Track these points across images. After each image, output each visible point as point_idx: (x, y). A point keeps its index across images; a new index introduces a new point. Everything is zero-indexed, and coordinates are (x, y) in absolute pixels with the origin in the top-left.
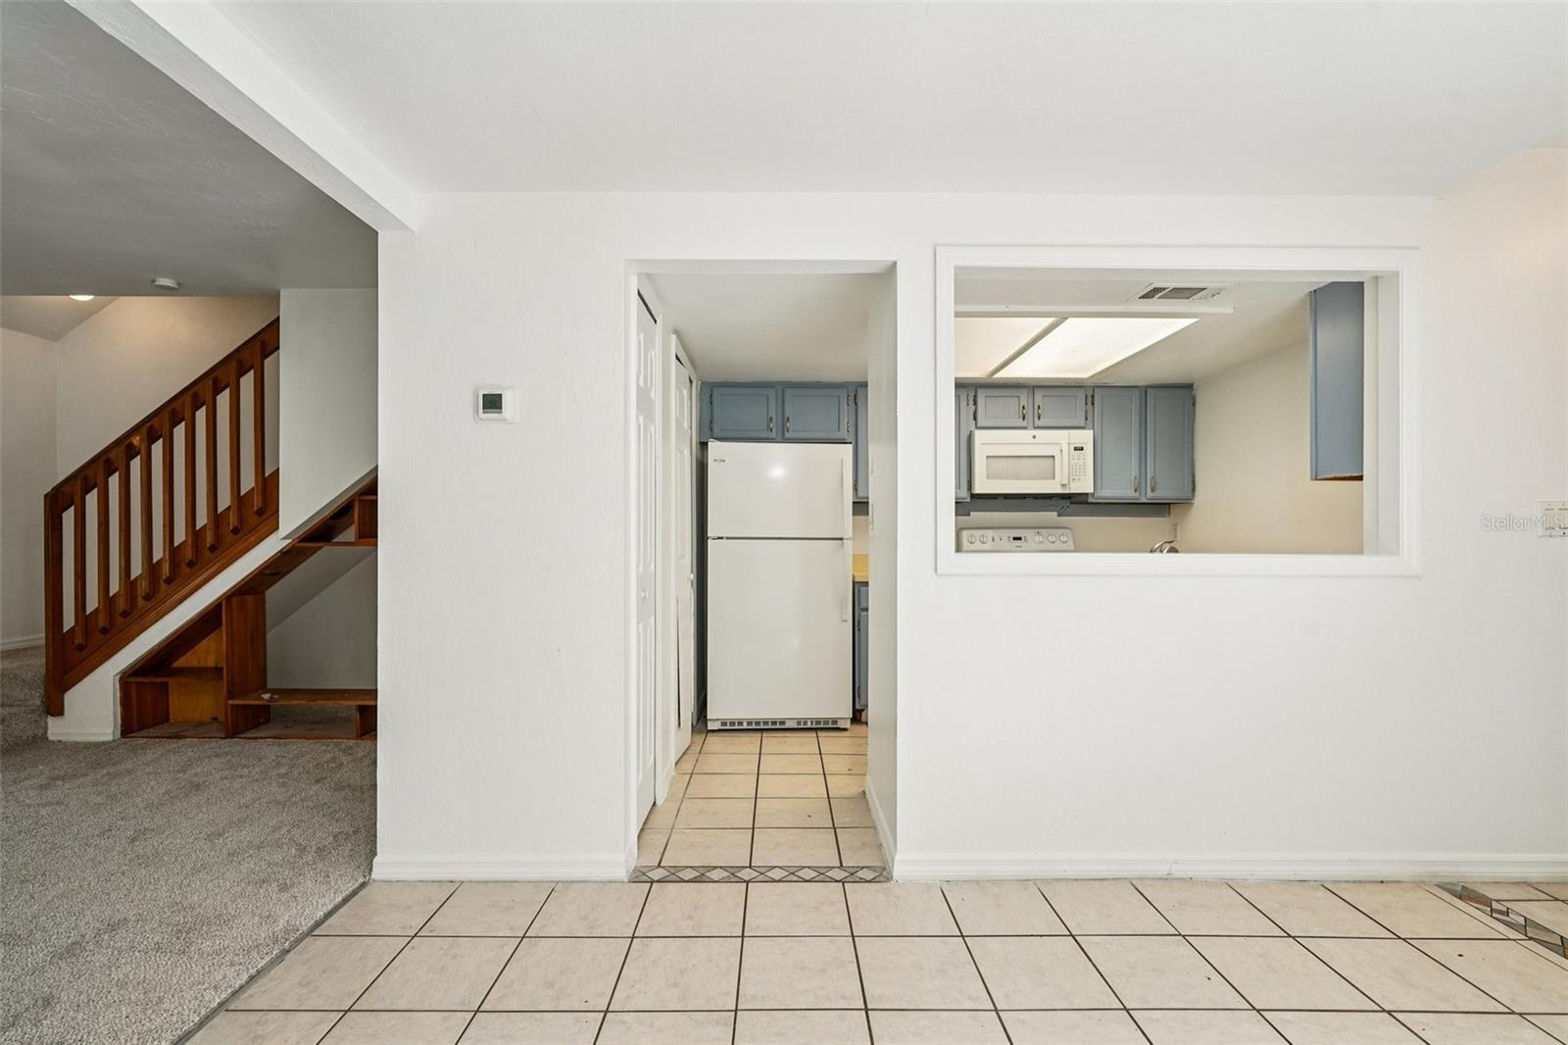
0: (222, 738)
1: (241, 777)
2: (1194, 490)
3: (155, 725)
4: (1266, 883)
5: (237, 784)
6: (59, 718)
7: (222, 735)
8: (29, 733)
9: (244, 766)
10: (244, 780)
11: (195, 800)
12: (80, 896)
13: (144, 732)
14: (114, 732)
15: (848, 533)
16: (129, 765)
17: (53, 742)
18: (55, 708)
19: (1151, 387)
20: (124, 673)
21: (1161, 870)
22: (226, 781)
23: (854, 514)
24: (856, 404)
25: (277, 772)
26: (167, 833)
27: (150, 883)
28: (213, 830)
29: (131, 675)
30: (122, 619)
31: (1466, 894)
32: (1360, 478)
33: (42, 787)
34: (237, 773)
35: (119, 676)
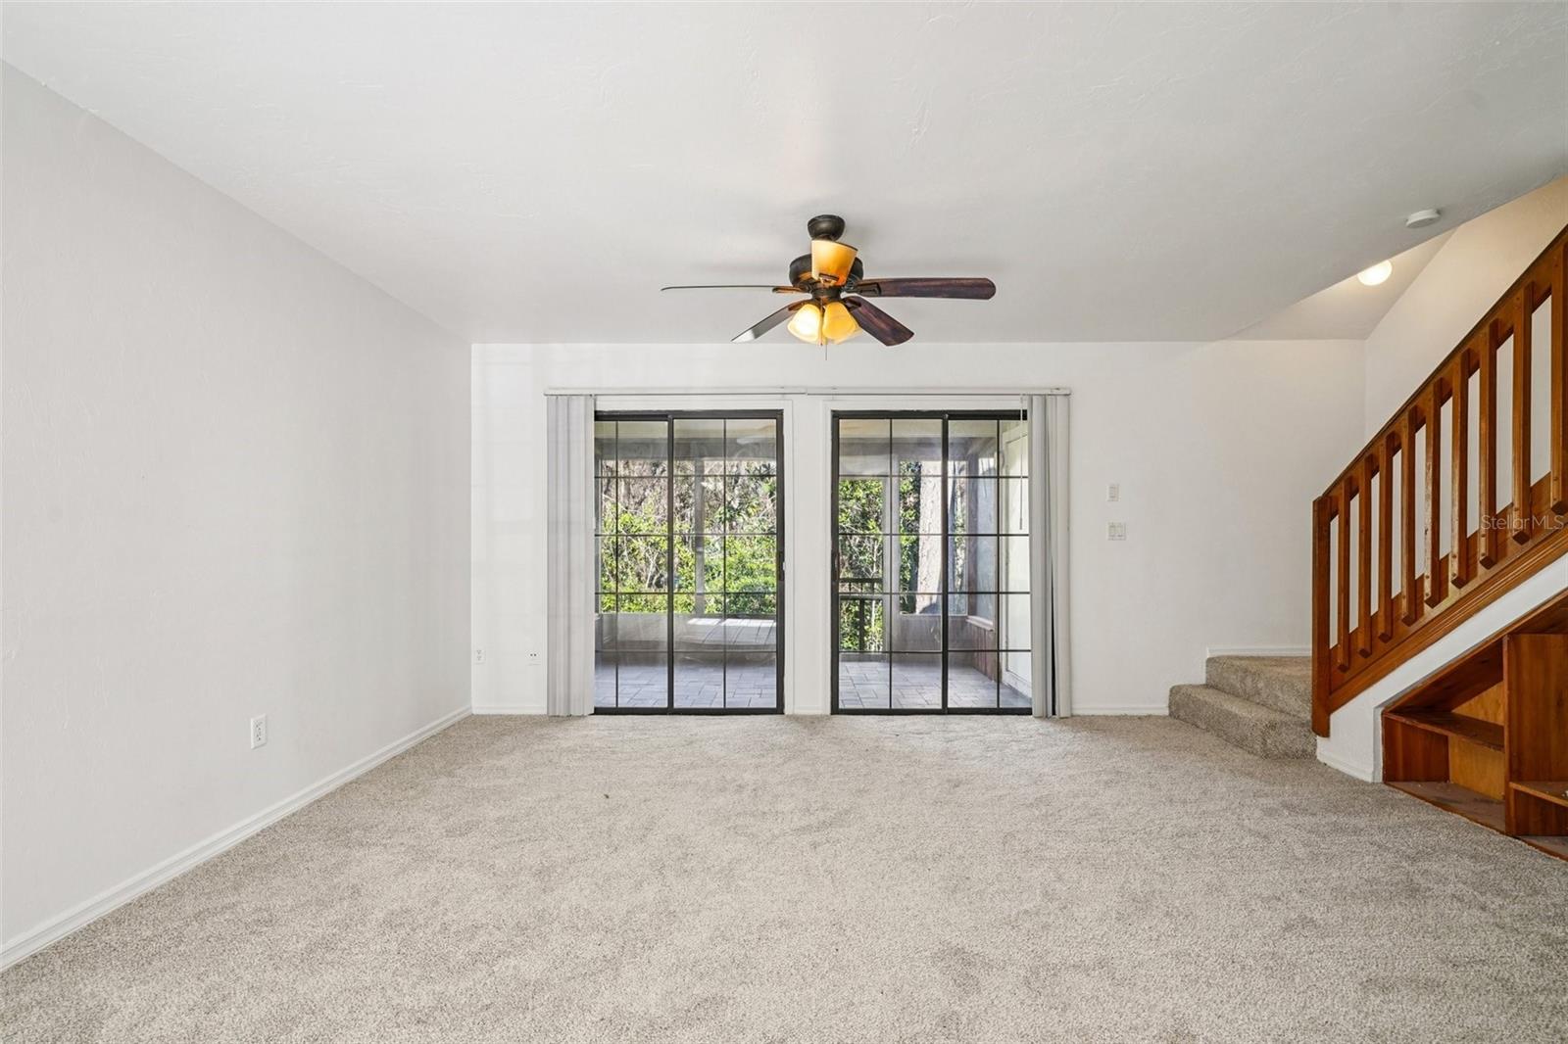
0: (1502, 833)
1: (1483, 908)
3: (1427, 780)
5: (1467, 917)
6: (1326, 739)
7: (1503, 829)
8: (1299, 746)
9: (1500, 892)
10: (1484, 915)
11: (1397, 911)
12: (1188, 967)
13: (1411, 786)
14: (1374, 773)
16: (1362, 822)
17: (1320, 763)
18: (1322, 728)
20: (1387, 708)
22: (1456, 905)
25: (1545, 928)
26: (1328, 941)
27: (1256, 1004)
28: (1382, 974)
29: (1396, 711)
30: (1383, 644)
33: (1269, 812)
34: (1482, 899)
35: (1381, 710)
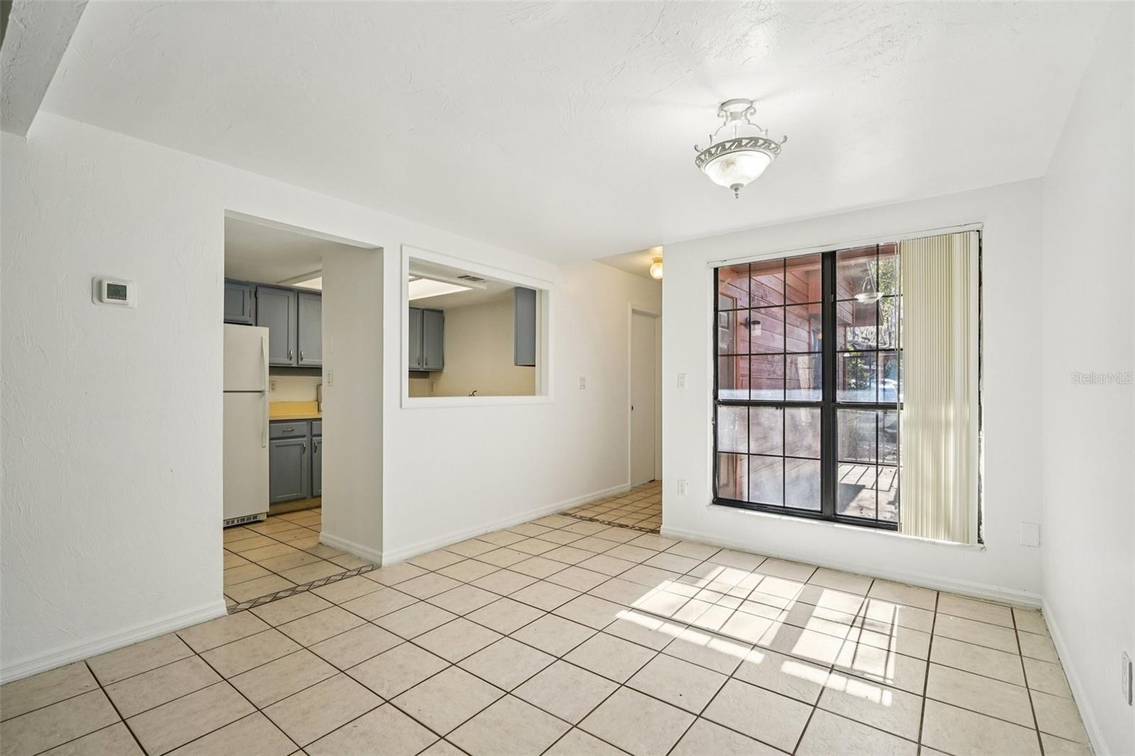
2: (443, 365)
4: (515, 527)
15: (266, 387)
19: (426, 310)
21: (483, 531)
23: (270, 374)
24: (256, 298)
31: (565, 514)
32: (534, 366)
